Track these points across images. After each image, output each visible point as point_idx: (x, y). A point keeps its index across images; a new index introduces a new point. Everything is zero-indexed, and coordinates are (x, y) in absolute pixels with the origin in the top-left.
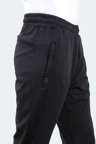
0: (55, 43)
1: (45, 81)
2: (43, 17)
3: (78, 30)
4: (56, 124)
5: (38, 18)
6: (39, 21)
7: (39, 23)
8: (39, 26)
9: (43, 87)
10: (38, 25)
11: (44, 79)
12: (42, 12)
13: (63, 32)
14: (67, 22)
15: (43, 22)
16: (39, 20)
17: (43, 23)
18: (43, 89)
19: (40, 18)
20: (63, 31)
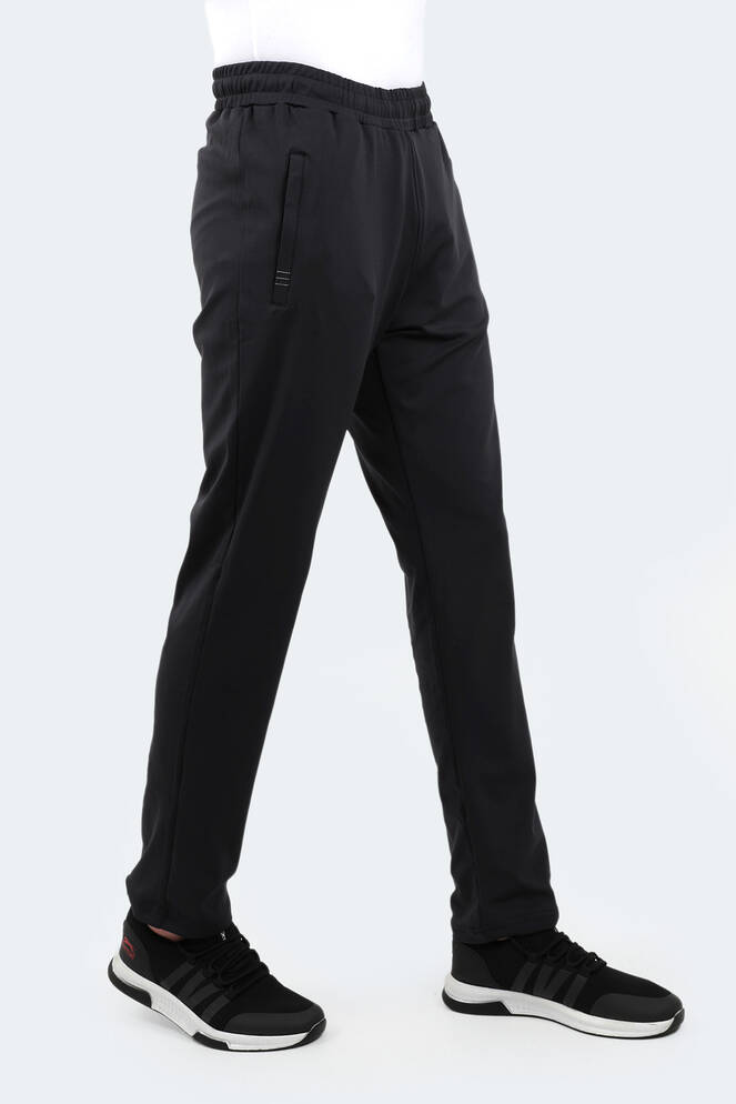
0: (304, 154)
1: (280, 275)
2: (263, 72)
3: (426, 103)
4: (347, 432)
5: (247, 78)
6: (253, 86)
7: (253, 94)
8: (252, 105)
9: (273, 302)
10: (252, 101)
11: (275, 274)
12: (257, 57)
13: (334, 118)
14: (349, 82)
15: (263, 90)
16: (251, 82)
17: (264, 94)
18: (274, 308)
19: (255, 77)
20: (332, 112)
